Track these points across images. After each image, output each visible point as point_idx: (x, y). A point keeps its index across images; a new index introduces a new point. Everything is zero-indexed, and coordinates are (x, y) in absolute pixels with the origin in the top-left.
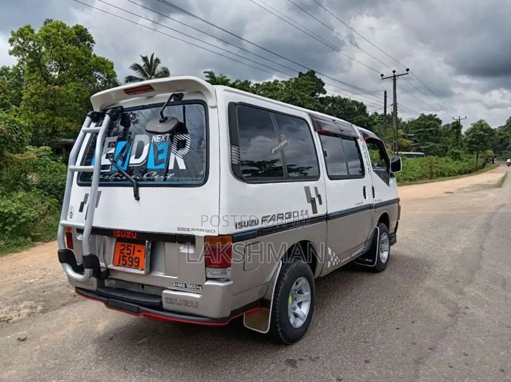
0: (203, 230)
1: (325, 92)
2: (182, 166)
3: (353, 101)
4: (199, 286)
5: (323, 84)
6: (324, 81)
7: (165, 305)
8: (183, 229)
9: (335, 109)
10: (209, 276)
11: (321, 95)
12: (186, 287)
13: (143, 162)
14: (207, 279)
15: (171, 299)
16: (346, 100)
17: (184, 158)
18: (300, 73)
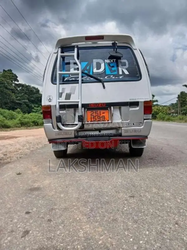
0: (143, 99)
1: (18, 81)
2: (126, 72)
3: (33, 87)
4: (140, 123)
5: (17, 77)
6: (17, 76)
7: (123, 134)
8: (133, 99)
9: (23, 90)
10: (145, 118)
11: (16, 82)
12: (134, 124)
13: (103, 71)
14: (144, 119)
15: (126, 131)
16: (29, 86)
17: (127, 69)
18: (4, 70)
